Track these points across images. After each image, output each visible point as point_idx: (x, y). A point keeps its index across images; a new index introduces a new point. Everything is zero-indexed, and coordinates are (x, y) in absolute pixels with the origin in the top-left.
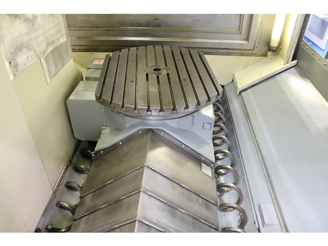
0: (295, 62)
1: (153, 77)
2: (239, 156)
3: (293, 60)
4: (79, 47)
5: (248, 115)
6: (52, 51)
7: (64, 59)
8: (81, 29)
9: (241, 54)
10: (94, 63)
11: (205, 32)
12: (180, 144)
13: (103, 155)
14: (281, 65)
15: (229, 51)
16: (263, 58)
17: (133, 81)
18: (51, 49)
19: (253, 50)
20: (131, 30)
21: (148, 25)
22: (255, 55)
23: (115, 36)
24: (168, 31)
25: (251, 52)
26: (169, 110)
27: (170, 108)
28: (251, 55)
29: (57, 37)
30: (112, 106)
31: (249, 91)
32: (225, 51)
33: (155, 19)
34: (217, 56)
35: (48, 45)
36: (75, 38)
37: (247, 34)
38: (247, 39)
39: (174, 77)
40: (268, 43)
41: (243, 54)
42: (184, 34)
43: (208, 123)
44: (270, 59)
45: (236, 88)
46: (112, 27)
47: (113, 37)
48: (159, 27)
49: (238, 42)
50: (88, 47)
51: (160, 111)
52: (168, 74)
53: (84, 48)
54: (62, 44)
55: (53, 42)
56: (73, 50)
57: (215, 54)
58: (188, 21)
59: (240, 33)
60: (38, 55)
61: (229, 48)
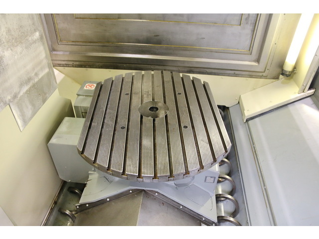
0: (312, 91)
1: (148, 121)
2: (244, 203)
3: (310, 88)
4: (73, 62)
5: (255, 152)
6: (27, 91)
7: (45, 94)
8: (74, 43)
9: (250, 75)
10: (85, 88)
11: (211, 51)
12: (177, 205)
13: (88, 208)
14: (295, 93)
15: (237, 72)
16: (274, 80)
17: (124, 128)
18: (25, 88)
19: (264, 72)
20: (129, 46)
21: (148, 41)
22: (266, 77)
23: (111, 52)
24: (170, 49)
25: (261, 74)
26: (165, 177)
27: (166, 176)
28: (261, 77)
29: (36, 71)
30: (96, 165)
31: (257, 120)
32: (233, 72)
33: (155, 36)
34: (223, 77)
35: (21, 85)
36: (68, 53)
37: (258, 55)
38: (258, 61)
39: (173, 121)
40: (281, 65)
41: (252, 76)
42: (187, 53)
43: (211, 177)
44: (283, 83)
45: (242, 114)
46: (108, 42)
47: (108, 54)
48: (160, 43)
49: (247, 63)
50: (82, 63)
51: (153, 178)
52: (166, 116)
53: (77, 63)
54: (42, 78)
55: (29, 79)
56: (66, 65)
57: (221, 74)
58: (193, 39)
59: (250, 53)
60: (5, 103)
61: (236, 69)
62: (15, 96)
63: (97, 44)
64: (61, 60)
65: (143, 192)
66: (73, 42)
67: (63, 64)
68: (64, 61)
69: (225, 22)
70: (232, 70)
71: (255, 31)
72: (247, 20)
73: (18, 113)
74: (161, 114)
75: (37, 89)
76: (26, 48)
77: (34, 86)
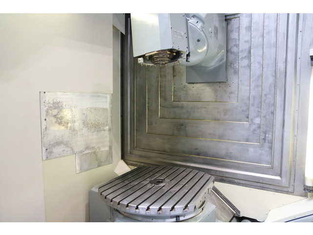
4: (140, 163)
6: (89, 153)
15: (262, 185)
19: (289, 187)
21: (190, 152)
25: (286, 190)
29: (99, 145)
37: (279, 170)
38: (280, 175)
41: (278, 190)
48: (199, 155)
50: (146, 165)
53: (143, 164)
56: (136, 164)
57: (248, 186)
58: (223, 153)
59: (272, 168)
60: (74, 152)
61: (261, 181)
62: (81, 152)
63: (157, 152)
68: (135, 161)
69: (247, 140)
70: (257, 182)
71: (273, 149)
72: (264, 139)
73: (79, 162)
74: (162, 185)
75: (96, 155)
76: (97, 131)
77: (95, 153)
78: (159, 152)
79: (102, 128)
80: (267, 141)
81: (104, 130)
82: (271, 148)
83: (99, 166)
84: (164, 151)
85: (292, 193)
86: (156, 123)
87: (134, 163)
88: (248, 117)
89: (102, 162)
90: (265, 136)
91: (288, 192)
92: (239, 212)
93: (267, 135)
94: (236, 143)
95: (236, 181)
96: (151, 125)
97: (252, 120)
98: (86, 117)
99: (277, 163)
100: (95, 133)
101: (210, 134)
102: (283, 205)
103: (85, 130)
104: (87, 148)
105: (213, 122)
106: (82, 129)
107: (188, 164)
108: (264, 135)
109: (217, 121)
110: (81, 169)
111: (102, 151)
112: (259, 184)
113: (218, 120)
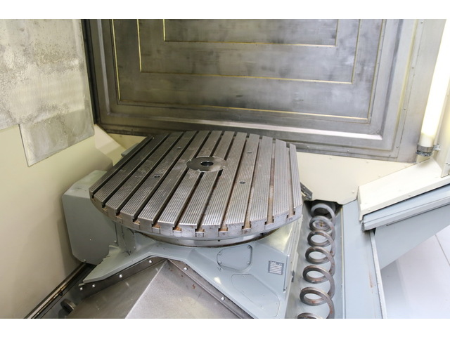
1: (194, 173)
4: (132, 128)
6: (48, 119)
8: (136, 104)
9: (371, 156)
12: (217, 293)
13: (96, 292)
14: (437, 177)
15: (351, 150)
16: (409, 164)
17: (159, 177)
18: (46, 116)
19: (392, 151)
20: (203, 109)
21: (228, 103)
27: (192, 226)
30: (105, 210)
33: (238, 96)
37: (380, 125)
38: (381, 133)
41: (375, 156)
42: (280, 120)
43: (278, 263)
45: (359, 209)
48: (244, 107)
49: (365, 137)
51: (173, 228)
52: (220, 172)
53: (138, 130)
56: (124, 131)
57: (329, 153)
58: (287, 101)
59: (369, 122)
60: (14, 120)
61: (350, 145)
62: (30, 119)
63: (164, 105)
64: (119, 125)
65: (166, 262)
66: (135, 101)
67: (120, 131)
68: (122, 126)
69: (330, 78)
70: (343, 146)
71: (373, 90)
72: (360, 75)
73: (29, 141)
74: (215, 169)
75: (63, 123)
76: (58, 70)
77: (59, 118)
78: (168, 106)
79: (65, 62)
80: (364, 78)
81: (72, 68)
82: (370, 89)
83: (71, 143)
84: (178, 103)
85: (395, 159)
86: (158, 51)
87: (121, 128)
88: (334, 37)
89: (74, 135)
90: (363, 69)
91: (388, 159)
92: (311, 194)
93: (365, 68)
94: (310, 83)
95: (309, 146)
96: (149, 55)
97: (341, 42)
98: (29, 37)
99: (377, 114)
100: (53, 75)
101: (264, 68)
102: (380, 177)
103: (30, 68)
104: (42, 109)
105: (271, 45)
106: (24, 68)
107: (225, 124)
108: (360, 67)
109: (278, 45)
110: (36, 156)
111: (73, 113)
112: (345, 150)
113: (280, 42)
